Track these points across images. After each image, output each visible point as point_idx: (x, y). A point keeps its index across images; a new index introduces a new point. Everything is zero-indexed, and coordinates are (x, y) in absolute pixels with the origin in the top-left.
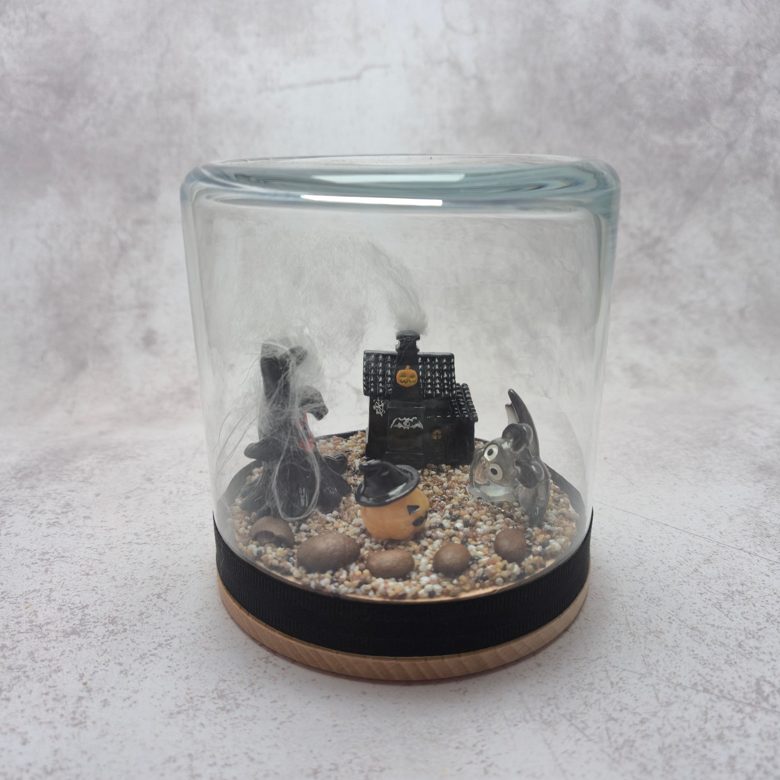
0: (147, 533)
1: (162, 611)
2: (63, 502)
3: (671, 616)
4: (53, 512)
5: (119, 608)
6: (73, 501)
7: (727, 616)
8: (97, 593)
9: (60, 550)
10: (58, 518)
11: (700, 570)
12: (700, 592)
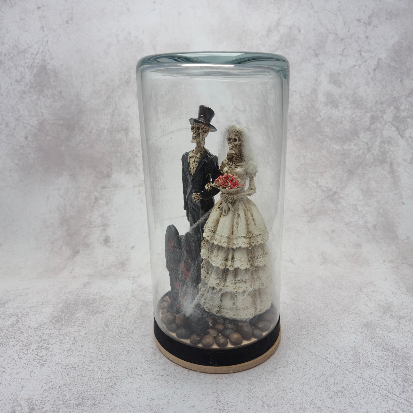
0: (106, 355)
1: (113, 394)
2: (72, 338)
3: (311, 401)
4: (69, 343)
5: (97, 393)
6: (76, 337)
7: (333, 402)
8: (88, 386)
9: (72, 364)
10: (71, 347)
11: (328, 380)
12: (325, 391)
